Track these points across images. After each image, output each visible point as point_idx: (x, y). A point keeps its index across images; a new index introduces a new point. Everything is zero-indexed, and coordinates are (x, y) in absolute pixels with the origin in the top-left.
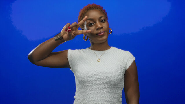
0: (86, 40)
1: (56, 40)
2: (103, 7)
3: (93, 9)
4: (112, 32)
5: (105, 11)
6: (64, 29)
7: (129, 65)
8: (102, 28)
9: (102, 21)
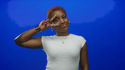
0: (53, 30)
1: (35, 30)
2: (63, 8)
3: (57, 10)
4: (70, 24)
5: (64, 10)
6: (41, 23)
7: (83, 45)
8: (65, 23)
9: (64, 18)
